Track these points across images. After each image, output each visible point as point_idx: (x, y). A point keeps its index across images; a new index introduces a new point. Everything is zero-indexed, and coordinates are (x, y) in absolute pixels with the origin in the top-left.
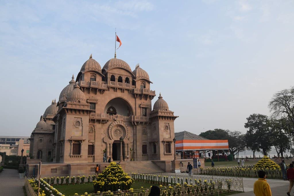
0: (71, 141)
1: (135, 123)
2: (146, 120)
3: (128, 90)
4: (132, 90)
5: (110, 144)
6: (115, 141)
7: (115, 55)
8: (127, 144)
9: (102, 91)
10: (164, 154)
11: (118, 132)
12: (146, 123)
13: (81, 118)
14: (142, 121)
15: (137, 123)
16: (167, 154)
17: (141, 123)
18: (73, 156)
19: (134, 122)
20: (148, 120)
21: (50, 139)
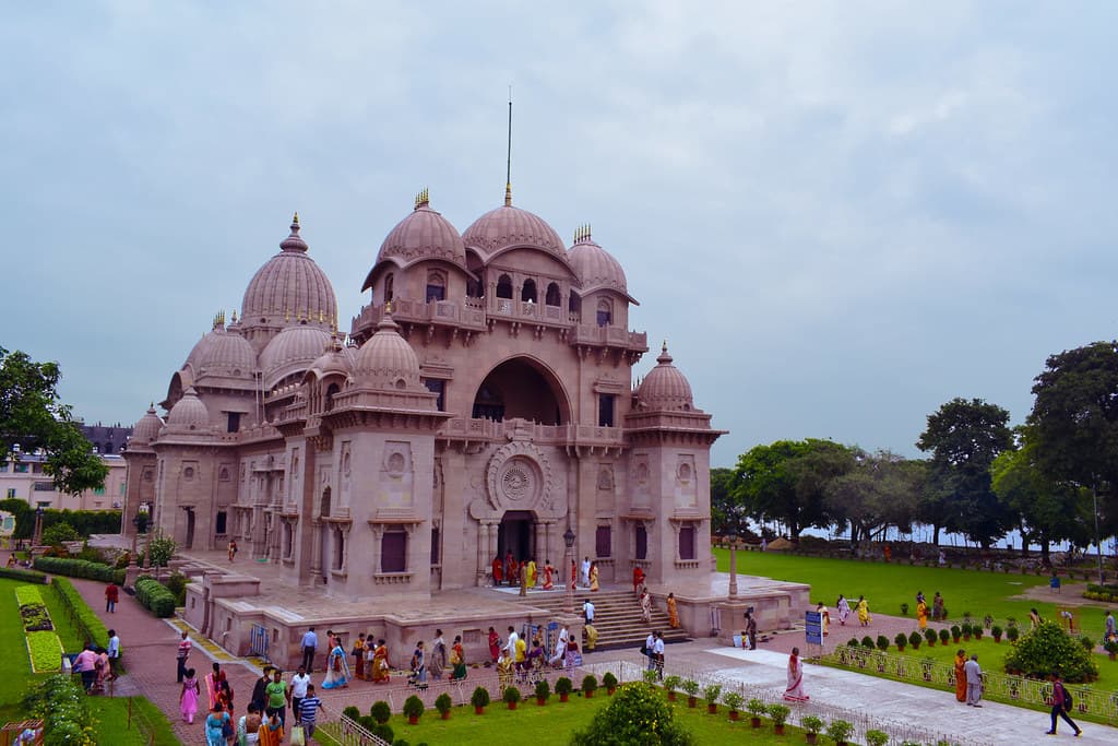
0: (378, 525)
1: (577, 450)
2: (612, 440)
3: (555, 331)
4: (567, 332)
5: (489, 525)
6: (507, 511)
7: (508, 190)
8: (547, 524)
9: (467, 336)
10: (676, 564)
11: (518, 479)
12: (612, 450)
13: (409, 443)
14: (598, 441)
15: (584, 449)
16: (684, 564)
17: (598, 450)
18: (382, 578)
19: (573, 448)
20: (619, 440)
21: (223, 466)
